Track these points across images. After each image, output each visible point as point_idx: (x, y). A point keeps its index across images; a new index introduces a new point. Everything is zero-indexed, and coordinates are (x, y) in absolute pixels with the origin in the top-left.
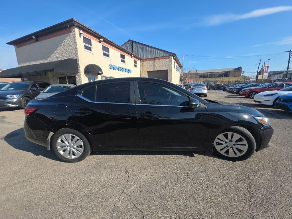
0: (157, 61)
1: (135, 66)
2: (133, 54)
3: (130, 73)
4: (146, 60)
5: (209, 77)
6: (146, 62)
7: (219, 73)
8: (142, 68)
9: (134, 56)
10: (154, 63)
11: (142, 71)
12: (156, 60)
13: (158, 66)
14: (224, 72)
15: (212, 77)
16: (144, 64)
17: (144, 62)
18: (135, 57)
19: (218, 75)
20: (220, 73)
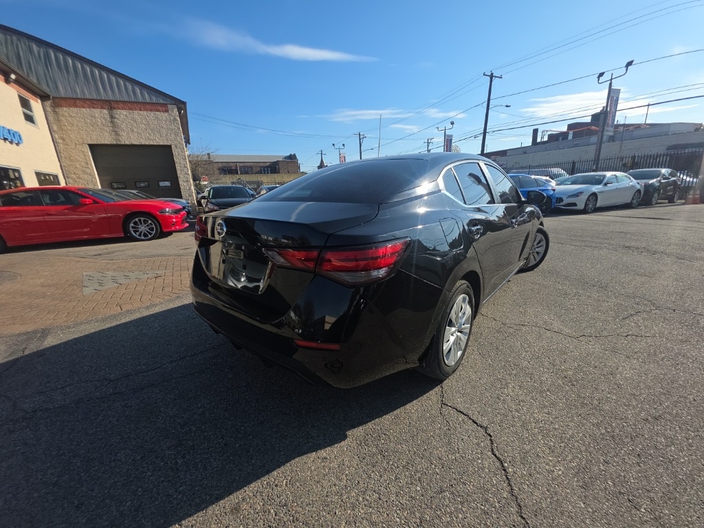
0: (124, 112)
1: (29, 119)
2: (15, 73)
3: (17, 144)
4: (74, 102)
5: (241, 174)
6: (76, 110)
7: (259, 165)
8: (60, 128)
9: (17, 82)
10: (112, 117)
11: (60, 141)
12: (119, 109)
13: (132, 131)
14: (268, 164)
15: (248, 173)
16: (63, 116)
17: (64, 111)
18: (20, 83)
19: (259, 169)
20: (262, 165)
